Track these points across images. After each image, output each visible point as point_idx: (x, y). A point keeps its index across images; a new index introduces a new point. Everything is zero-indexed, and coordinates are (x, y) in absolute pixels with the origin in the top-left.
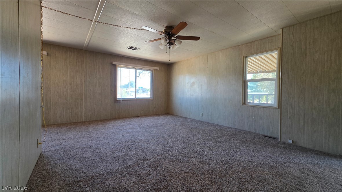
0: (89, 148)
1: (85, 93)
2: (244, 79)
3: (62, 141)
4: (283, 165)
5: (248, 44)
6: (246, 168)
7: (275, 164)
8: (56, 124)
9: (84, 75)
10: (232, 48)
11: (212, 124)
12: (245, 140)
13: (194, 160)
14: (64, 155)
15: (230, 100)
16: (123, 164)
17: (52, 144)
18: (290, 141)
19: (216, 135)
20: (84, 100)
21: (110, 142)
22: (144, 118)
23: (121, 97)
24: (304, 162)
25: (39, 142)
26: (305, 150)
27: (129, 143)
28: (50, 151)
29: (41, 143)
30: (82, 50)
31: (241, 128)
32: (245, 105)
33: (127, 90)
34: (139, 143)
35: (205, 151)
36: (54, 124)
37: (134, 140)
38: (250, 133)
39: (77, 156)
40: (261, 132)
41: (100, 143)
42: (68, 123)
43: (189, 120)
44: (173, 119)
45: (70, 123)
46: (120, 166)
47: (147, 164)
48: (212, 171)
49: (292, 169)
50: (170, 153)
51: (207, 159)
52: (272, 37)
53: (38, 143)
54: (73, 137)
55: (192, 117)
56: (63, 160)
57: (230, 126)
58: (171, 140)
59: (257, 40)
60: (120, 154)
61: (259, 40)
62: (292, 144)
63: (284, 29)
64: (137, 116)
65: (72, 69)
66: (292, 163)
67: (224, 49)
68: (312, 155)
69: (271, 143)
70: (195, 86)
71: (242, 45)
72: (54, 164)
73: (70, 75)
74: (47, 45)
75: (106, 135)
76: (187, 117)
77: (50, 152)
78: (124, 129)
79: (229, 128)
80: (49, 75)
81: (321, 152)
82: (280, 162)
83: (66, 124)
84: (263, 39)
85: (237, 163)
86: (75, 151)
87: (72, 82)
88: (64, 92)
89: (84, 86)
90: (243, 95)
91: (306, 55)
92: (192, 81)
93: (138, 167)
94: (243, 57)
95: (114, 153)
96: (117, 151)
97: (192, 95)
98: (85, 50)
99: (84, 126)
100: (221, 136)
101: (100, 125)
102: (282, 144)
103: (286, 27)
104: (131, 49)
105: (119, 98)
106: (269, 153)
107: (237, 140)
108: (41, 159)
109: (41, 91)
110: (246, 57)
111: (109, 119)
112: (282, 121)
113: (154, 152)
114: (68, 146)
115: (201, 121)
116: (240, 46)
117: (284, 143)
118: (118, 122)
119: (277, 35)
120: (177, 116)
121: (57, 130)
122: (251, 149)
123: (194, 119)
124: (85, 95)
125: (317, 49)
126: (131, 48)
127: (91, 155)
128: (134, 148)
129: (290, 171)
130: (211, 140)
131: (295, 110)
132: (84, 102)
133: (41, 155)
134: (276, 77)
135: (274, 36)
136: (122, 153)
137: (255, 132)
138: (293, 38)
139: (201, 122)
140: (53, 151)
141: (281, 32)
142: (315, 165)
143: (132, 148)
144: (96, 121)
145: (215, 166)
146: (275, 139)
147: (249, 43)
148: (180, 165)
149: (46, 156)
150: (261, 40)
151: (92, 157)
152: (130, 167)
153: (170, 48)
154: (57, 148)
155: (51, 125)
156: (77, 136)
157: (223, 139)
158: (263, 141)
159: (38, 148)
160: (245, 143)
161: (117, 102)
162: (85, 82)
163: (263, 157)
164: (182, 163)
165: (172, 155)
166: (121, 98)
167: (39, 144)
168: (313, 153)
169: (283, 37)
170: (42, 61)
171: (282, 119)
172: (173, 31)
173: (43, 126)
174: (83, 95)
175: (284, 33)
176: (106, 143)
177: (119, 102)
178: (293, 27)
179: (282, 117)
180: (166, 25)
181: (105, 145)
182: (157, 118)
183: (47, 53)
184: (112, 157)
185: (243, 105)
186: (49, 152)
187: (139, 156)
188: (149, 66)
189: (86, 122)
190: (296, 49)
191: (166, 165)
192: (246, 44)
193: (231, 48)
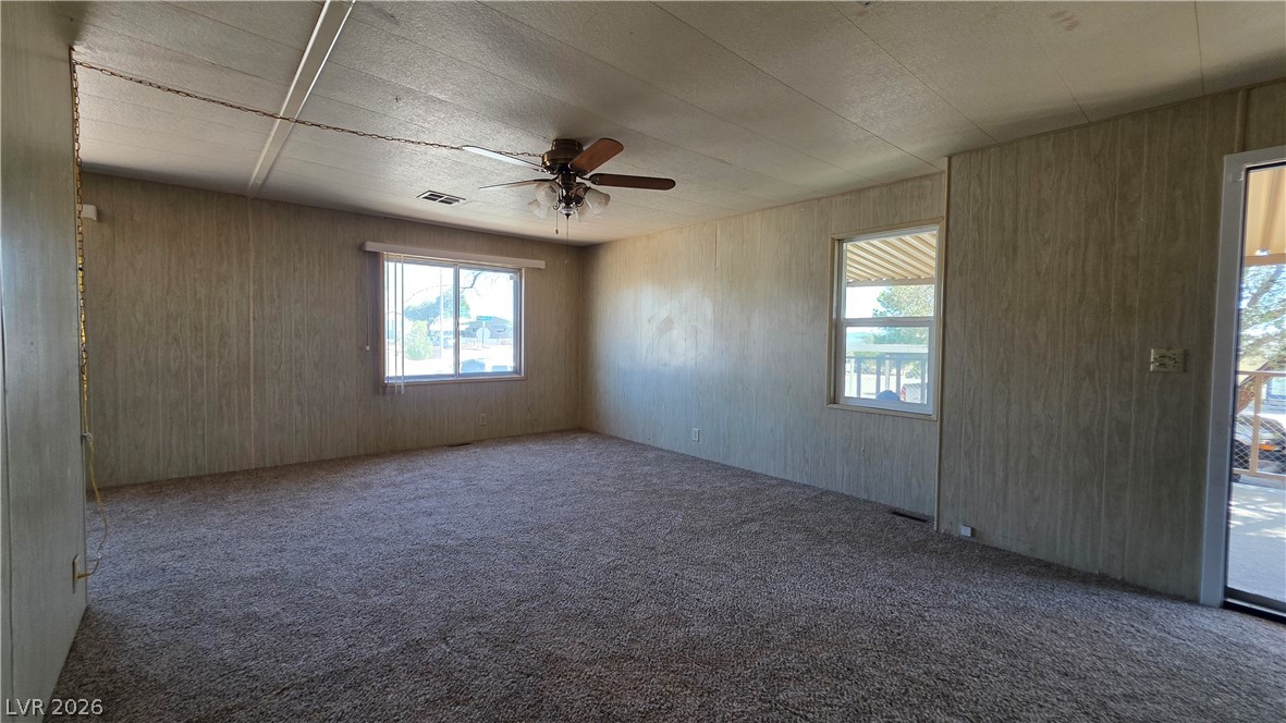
0: (274, 579)
1: (255, 364)
2: (834, 316)
3: (168, 555)
4: (920, 616)
5: (848, 197)
6: (806, 630)
7: (896, 613)
8: (142, 484)
9: (252, 293)
10: (797, 206)
11: (730, 468)
12: (824, 531)
13: (640, 613)
14: (178, 613)
15: (790, 387)
16: (395, 636)
17: (127, 568)
18: (966, 532)
19: (734, 515)
20: (252, 390)
21: (353, 555)
22: (490, 451)
23: (399, 374)
24: (989, 602)
25: (79, 569)
26: (1004, 561)
27: (423, 557)
28: (121, 597)
29: (86, 575)
30: (244, 197)
31: (822, 485)
32: (835, 406)
33: (432, 327)
34: (458, 552)
35: (683, 577)
36: (136, 485)
37: (443, 542)
38: (850, 503)
39: (228, 614)
40: (885, 500)
41: (314, 560)
42: (191, 478)
43: (651, 455)
44: (594, 453)
45: (199, 479)
46: (383, 644)
47: (480, 633)
48: (694, 648)
49: (943, 628)
50: (564, 588)
51: (686, 607)
52: (921, 177)
53: (77, 575)
54: (210, 536)
55: (662, 442)
56: (173, 632)
57: (789, 477)
58: (574, 537)
59: (878, 186)
60: (387, 600)
61: (883, 185)
62: (972, 539)
63: (954, 160)
64: (462, 441)
65: (200, 271)
66: (951, 607)
67: (773, 208)
68: (1020, 579)
69: (908, 539)
70: (675, 333)
71: (829, 197)
72: (139, 647)
73: (196, 293)
74: (98, 179)
75: (340, 524)
76: (648, 443)
77: (123, 603)
78: (410, 499)
79: (784, 482)
80: (110, 294)
81: (1048, 565)
82: (914, 607)
83: (181, 480)
84: (895, 183)
85: (781, 616)
86: (217, 594)
87: (204, 323)
88: (172, 362)
89: (252, 335)
90: (829, 373)
91: (1015, 250)
92: (664, 314)
93: (447, 644)
94: (833, 240)
95: (365, 595)
96: (377, 587)
97: (665, 365)
98: (255, 198)
99: (254, 487)
100: (750, 515)
101: (317, 485)
102: (941, 541)
103: (958, 154)
104: (435, 200)
105: (392, 378)
106: (891, 575)
107: (798, 531)
108: (87, 631)
109: (81, 379)
110: (841, 241)
111: (354, 457)
112: (945, 463)
113: (509, 586)
114: (191, 577)
115: (695, 459)
116: (824, 201)
117: (948, 537)
118: (389, 471)
119: (935, 174)
120: (611, 437)
121: (147, 510)
122: (835, 564)
123: (668, 451)
124: (255, 370)
125: (1046, 236)
126: (433, 196)
127: (278, 609)
128: (440, 573)
129: (934, 635)
130: (713, 535)
131: (982, 431)
132: (252, 394)
133: (87, 618)
134: (932, 314)
135: (927, 176)
136: (393, 595)
137: (865, 497)
138: (978, 191)
139: (690, 462)
140: (132, 600)
141: (946, 168)
142: (1017, 609)
143: (432, 574)
144: (302, 465)
145: (704, 631)
146: (924, 521)
147: (851, 192)
148: (590, 632)
149: (107, 619)
150: (887, 185)
151: (283, 614)
152: (418, 646)
153: (568, 215)
154: (149, 585)
155: (123, 487)
156: (226, 533)
157: (755, 527)
158: (882, 531)
159: (74, 592)
160: (823, 540)
161: (384, 393)
162: (254, 319)
163: (867, 592)
164: (598, 625)
165: (569, 598)
166: (399, 378)
167: (79, 577)
168: (1026, 569)
169: (952, 184)
170: (80, 269)
171: (943, 457)
172: (579, 160)
173: (90, 494)
174: (249, 368)
175: (953, 171)
176: (338, 560)
177: (393, 393)
178: (980, 155)
179: (944, 450)
180: (553, 136)
181: (333, 565)
182: (535, 447)
183: (99, 213)
184: (356, 614)
185: (830, 406)
186: (119, 603)
187: (452, 605)
188: (508, 255)
189: (264, 469)
190: (987, 229)
191: (544, 633)
192: (843, 195)
193: (794, 204)
